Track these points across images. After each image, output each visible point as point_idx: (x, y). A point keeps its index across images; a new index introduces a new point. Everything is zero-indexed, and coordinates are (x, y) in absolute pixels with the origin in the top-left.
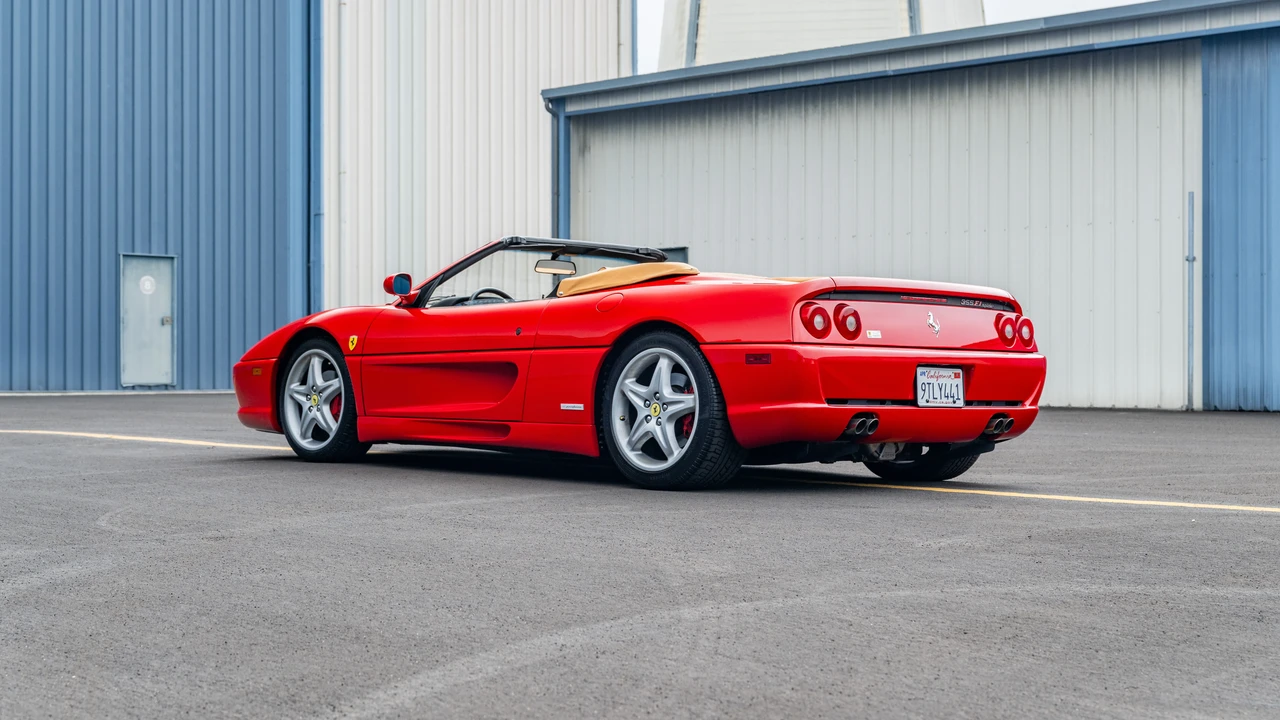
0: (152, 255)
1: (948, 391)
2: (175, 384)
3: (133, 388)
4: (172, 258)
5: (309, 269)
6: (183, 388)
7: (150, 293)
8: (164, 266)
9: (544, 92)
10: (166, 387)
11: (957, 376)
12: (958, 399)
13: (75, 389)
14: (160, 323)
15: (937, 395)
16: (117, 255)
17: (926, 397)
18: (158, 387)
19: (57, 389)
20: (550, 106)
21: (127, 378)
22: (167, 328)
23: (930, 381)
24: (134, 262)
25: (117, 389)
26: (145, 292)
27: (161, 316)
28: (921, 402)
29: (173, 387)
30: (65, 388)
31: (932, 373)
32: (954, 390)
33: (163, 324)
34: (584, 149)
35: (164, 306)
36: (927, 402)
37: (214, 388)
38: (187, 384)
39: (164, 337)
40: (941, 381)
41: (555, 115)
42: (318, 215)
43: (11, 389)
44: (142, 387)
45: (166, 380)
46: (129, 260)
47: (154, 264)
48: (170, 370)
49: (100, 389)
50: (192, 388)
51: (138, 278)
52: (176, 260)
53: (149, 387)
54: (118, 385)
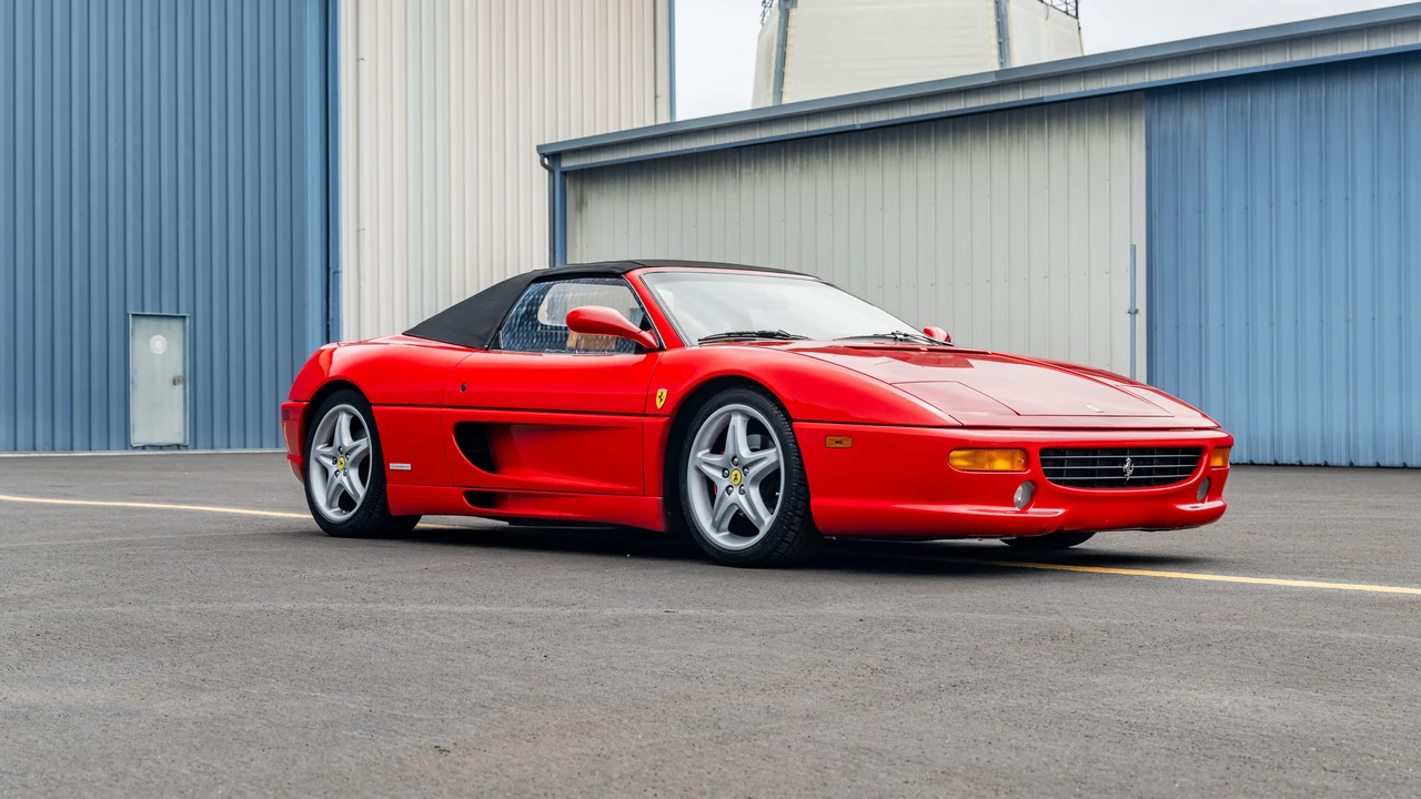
0: (163, 314)
2: (188, 443)
3: (144, 448)
4: (184, 317)
5: (328, 326)
6: (195, 448)
7: (161, 352)
8: (176, 326)
9: (539, 148)
10: (178, 446)
13: (82, 449)
14: (171, 383)
16: (126, 315)
18: (169, 447)
19: (64, 450)
20: (546, 161)
21: (138, 437)
22: (179, 388)
24: (144, 322)
25: (126, 449)
26: (156, 352)
27: (171, 376)
29: (186, 447)
30: (72, 449)
33: (175, 383)
34: (581, 204)
35: (176, 366)
37: (229, 447)
38: (200, 443)
39: (176, 397)
41: (551, 171)
42: (337, 272)
43: (15, 449)
44: (153, 447)
45: (179, 440)
46: (138, 320)
47: (165, 324)
48: (182, 430)
49: (108, 449)
50: (205, 448)
51: (149, 338)
52: (188, 319)
53: (161, 447)
54: (127, 445)
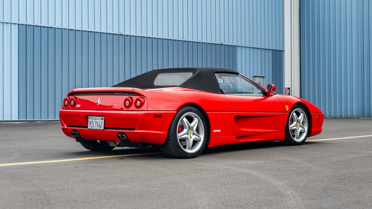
1: (98, 124)
11: (102, 119)
12: (102, 127)
15: (95, 125)
17: (91, 126)
23: (93, 120)
28: (89, 127)
31: (94, 118)
32: (101, 123)
36: (91, 127)
40: (96, 121)
